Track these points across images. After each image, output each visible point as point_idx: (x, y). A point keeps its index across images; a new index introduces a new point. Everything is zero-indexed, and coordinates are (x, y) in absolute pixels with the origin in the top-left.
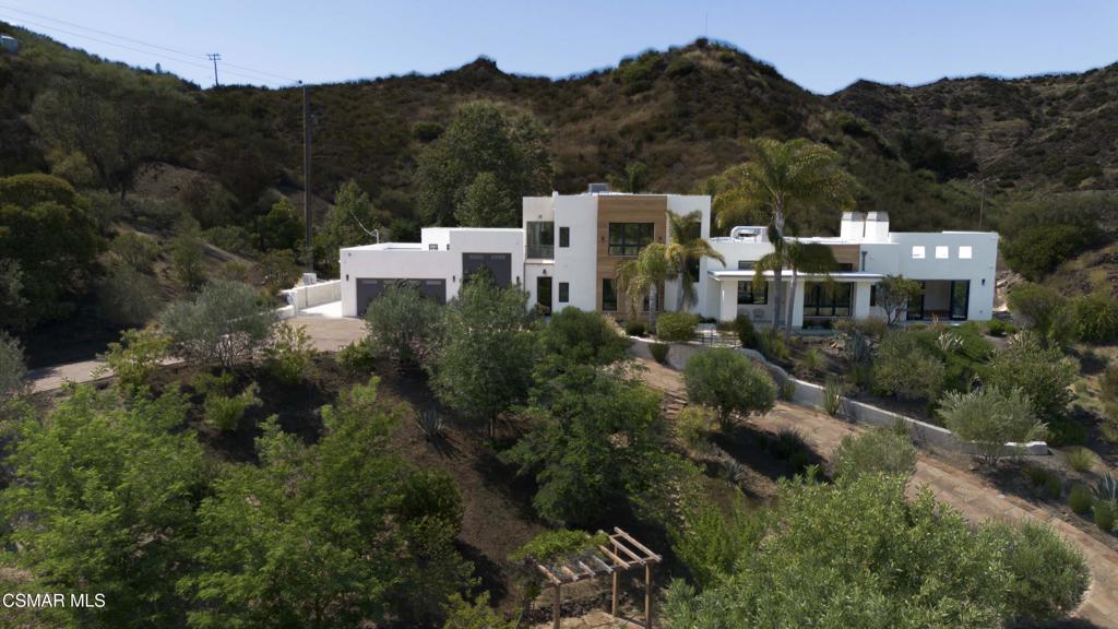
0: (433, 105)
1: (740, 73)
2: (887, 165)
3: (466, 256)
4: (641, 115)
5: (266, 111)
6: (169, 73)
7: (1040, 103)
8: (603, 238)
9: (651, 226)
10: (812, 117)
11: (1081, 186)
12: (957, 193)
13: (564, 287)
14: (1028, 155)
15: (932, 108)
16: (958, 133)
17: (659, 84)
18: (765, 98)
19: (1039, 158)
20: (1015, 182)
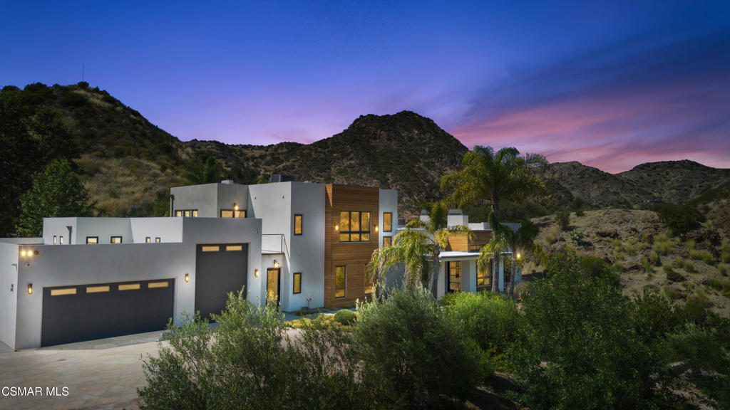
3: (200, 249)
13: (298, 277)
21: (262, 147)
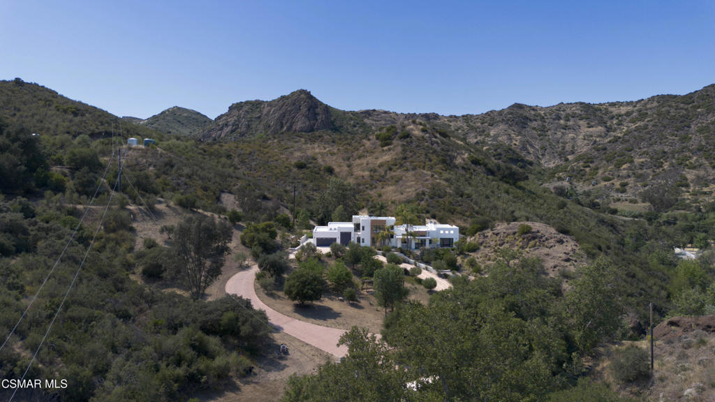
1: (429, 137)
3: (341, 231)
4: (386, 158)
7: (612, 118)
8: (372, 229)
9: (383, 226)
10: (458, 157)
11: (622, 168)
13: (363, 239)
16: (568, 134)
17: (395, 142)
19: (603, 152)
20: (591, 165)
21: (632, 102)
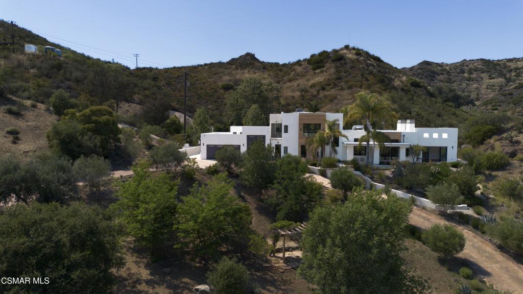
0: (229, 75)
1: (364, 60)
2: (431, 100)
3: (248, 136)
4: (319, 79)
5: (158, 78)
6: (117, 63)
7: (511, 71)
8: (301, 129)
9: (320, 124)
10: (396, 79)
12: (463, 113)
13: (286, 148)
14: (505, 95)
15: (459, 73)
16: (472, 85)
17: (327, 65)
18: (375, 71)
19: (510, 97)
20: (499, 108)
